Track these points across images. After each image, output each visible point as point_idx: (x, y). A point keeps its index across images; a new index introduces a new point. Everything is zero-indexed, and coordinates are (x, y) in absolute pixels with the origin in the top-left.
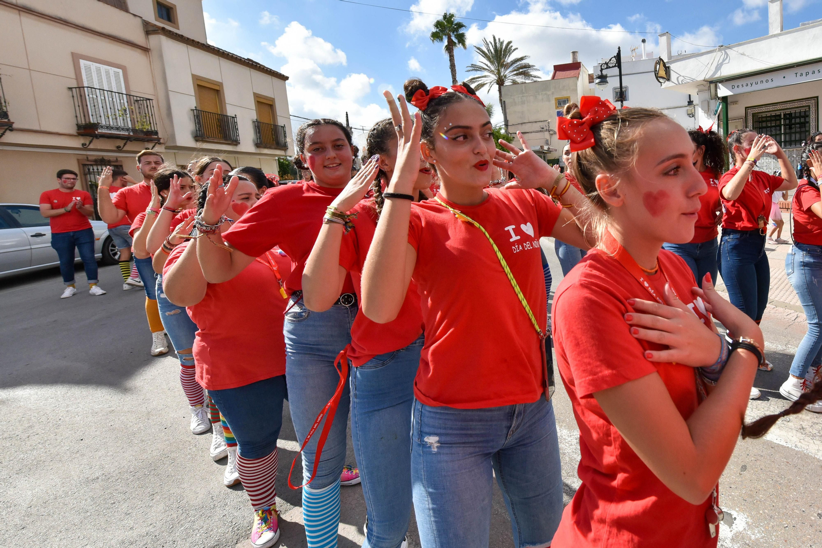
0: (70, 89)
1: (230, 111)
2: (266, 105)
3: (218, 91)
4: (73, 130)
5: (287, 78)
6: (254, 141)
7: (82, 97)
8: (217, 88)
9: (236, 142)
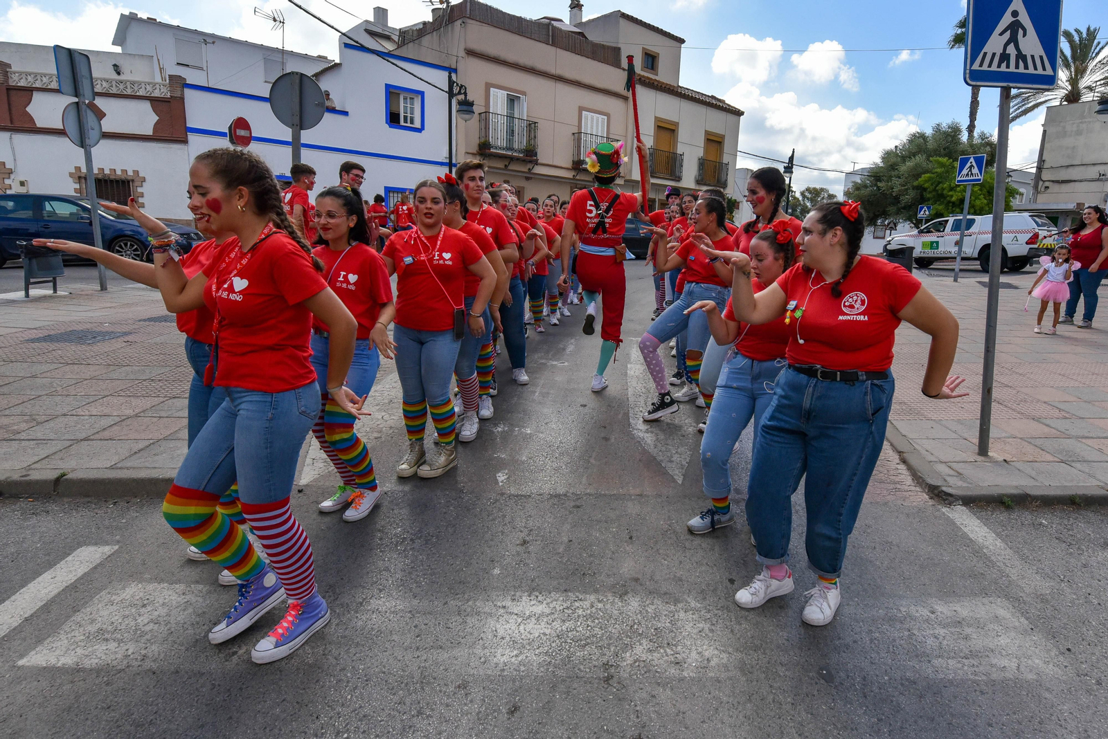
0: (574, 134)
1: (680, 150)
2: (715, 142)
3: (673, 131)
4: (569, 165)
5: (742, 113)
6: (695, 177)
7: (579, 140)
8: (673, 127)
9: (679, 179)
